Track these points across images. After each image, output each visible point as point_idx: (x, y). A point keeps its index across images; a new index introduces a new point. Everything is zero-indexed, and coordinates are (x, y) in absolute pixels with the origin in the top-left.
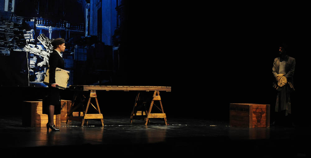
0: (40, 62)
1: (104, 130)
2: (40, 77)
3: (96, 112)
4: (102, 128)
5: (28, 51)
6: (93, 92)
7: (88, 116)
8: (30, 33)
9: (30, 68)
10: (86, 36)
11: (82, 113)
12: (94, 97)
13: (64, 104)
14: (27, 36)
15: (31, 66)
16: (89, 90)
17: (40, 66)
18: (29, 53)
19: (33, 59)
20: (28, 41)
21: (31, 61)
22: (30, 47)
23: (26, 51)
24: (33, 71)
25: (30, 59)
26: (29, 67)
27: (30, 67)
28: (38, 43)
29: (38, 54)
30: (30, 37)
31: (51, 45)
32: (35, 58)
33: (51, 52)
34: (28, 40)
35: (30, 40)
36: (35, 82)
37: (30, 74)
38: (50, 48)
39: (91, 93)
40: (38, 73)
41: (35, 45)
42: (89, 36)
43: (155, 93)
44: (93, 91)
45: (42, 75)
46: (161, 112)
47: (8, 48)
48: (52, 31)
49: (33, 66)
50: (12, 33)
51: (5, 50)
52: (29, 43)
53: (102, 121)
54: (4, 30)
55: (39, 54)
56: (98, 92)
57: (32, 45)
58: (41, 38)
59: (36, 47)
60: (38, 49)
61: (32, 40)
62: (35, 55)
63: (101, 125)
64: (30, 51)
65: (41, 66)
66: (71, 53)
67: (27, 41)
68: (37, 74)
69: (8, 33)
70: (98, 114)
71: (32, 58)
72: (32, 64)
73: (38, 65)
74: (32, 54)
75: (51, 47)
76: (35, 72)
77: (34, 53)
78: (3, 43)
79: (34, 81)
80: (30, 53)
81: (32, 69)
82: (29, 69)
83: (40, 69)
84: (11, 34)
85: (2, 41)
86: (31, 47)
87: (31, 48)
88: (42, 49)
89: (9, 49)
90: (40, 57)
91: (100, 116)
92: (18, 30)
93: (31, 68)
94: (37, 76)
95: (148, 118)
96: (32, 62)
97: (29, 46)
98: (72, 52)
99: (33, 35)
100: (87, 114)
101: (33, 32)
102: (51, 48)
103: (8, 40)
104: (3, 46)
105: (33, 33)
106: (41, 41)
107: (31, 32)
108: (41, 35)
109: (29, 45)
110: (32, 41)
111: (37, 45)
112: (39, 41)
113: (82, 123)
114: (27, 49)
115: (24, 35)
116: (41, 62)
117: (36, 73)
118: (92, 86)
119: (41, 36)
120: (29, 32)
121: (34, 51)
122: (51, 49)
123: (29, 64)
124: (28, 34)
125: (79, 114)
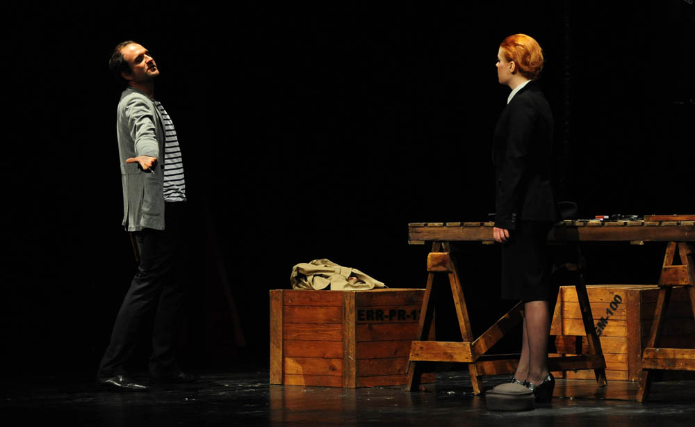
13: (616, 303)
16: (426, 242)
43: (670, 250)
118: (436, 224)
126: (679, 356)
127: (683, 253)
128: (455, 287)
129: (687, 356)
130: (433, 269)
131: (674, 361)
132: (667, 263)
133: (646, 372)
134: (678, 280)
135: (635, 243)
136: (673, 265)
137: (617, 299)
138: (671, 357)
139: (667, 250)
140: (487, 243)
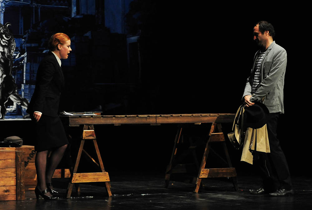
1: (112, 204)
3: (96, 169)
4: (109, 201)
6: (89, 129)
7: (79, 178)
10: (73, 16)
11: (67, 171)
12: (91, 138)
31: (4, 36)
33: (4, 49)
38: (2, 42)
39: (84, 131)
42: (78, 17)
44: (89, 127)
46: (227, 166)
48: (6, 8)
53: (108, 187)
56: (98, 128)
63: (107, 195)
66: (44, 52)
70: (100, 173)
75: (3, 40)
91: (103, 177)
95: (201, 177)
98: (46, 50)
100: (77, 172)
102: (4, 42)
113: (68, 191)
122: (4, 44)
125: (63, 173)
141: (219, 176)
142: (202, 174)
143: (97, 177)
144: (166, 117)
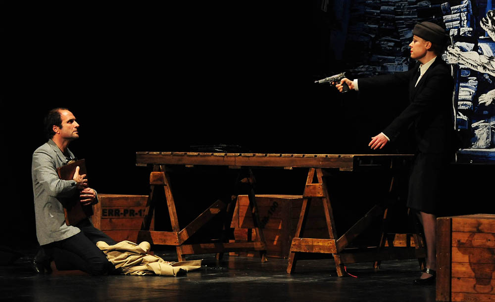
0: (486, 93)
2: (485, 135)
5: (454, 62)
8: (461, 12)
9: (457, 111)
14: (452, 21)
15: (462, 105)
17: (485, 103)
18: (456, 66)
19: (467, 85)
20: (456, 33)
21: (462, 89)
22: (459, 52)
23: (450, 62)
24: (465, 118)
25: (459, 86)
26: (457, 106)
27: (460, 108)
28: (482, 37)
29: (481, 70)
30: (461, 20)
32: (473, 82)
34: (453, 32)
35: (459, 31)
36: (472, 149)
37: (459, 127)
40: (480, 123)
41: (473, 45)
45: (492, 129)
47: (404, 58)
49: (466, 105)
50: (413, 14)
51: (396, 63)
52: (459, 38)
54: (393, 8)
55: (485, 68)
57: (464, 45)
58: (490, 21)
59: (476, 49)
60: (480, 54)
61: (466, 29)
62: (474, 73)
64: (461, 61)
65: (487, 104)
67: (451, 33)
68: (477, 128)
69: (403, 17)
71: (466, 80)
72: (463, 97)
73: (479, 100)
74: (465, 69)
76: (471, 121)
77: (470, 66)
78: (392, 44)
79: (471, 146)
80: (461, 66)
81: (464, 112)
82: (457, 113)
83: (486, 112)
84: (411, 19)
85: (390, 38)
86: (463, 49)
87: (462, 54)
88: (492, 55)
89: (407, 60)
90: (487, 77)
92: (428, 6)
93: (462, 111)
94: (476, 132)
96: (465, 93)
97: (456, 48)
99: (467, 16)
101: (467, 7)
103: (403, 36)
104: (392, 52)
105: (468, 11)
106: (489, 32)
107: (463, 8)
108: (489, 13)
109: (458, 44)
110: (465, 33)
111: (479, 44)
112: (483, 33)
114: (451, 57)
115: (444, 17)
116: (489, 93)
117: (474, 125)
119: (491, 18)
120: (457, 9)
121: (469, 61)
123: (457, 100)
124: (455, 15)
126: (315, 244)
127: (320, 175)
128: (169, 194)
129: (321, 244)
130: (155, 183)
131: (312, 247)
132: (309, 182)
133: (294, 254)
134: (315, 194)
135: (287, 168)
136: (312, 183)
137: (276, 204)
138: (310, 244)
139: (309, 174)
140: (189, 166)
141: (314, 252)
142: (293, 245)
143: (165, 238)
144: (247, 156)
